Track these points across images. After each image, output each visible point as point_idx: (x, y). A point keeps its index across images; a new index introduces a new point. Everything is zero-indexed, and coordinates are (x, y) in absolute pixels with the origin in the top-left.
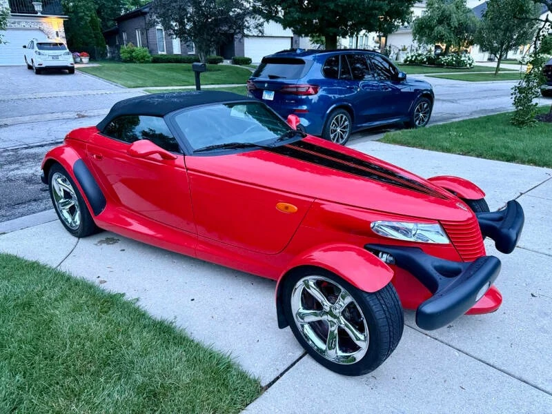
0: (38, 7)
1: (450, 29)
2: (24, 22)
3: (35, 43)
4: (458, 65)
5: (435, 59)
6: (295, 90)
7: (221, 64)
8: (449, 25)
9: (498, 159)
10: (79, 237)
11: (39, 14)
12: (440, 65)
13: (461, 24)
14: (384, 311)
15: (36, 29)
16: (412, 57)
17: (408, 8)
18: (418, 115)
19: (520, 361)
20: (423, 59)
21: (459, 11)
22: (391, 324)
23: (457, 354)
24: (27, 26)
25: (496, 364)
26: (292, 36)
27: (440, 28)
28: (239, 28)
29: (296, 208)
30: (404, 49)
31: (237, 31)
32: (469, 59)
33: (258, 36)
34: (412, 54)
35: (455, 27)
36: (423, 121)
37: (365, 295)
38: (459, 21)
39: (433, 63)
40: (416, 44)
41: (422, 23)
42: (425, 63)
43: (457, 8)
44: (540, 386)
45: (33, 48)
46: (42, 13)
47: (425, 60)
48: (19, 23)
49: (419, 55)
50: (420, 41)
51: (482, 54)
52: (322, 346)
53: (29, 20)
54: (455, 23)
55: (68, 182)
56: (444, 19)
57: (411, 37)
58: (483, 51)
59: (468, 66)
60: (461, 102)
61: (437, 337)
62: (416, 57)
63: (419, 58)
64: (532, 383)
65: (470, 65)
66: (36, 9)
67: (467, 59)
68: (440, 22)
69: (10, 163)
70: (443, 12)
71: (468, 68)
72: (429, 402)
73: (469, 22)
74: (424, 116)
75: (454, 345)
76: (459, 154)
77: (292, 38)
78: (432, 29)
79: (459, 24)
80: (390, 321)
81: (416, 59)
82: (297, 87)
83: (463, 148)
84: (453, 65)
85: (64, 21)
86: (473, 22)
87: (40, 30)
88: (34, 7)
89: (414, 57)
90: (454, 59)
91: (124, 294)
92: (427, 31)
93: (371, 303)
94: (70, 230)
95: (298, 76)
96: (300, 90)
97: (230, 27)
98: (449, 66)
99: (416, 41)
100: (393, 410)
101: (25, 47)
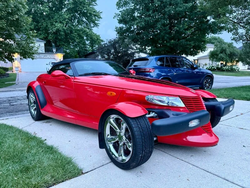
0: (54, 50)
1: (226, 55)
2: (48, 56)
3: (51, 62)
4: (232, 70)
5: (221, 68)
6: (144, 70)
8: (225, 53)
9: (243, 100)
10: (36, 120)
11: (55, 53)
12: (223, 71)
13: (231, 53)
14: (139, 128)
15: (52, 58)
16: (209, 67)
17: (203, 45)
18: (206, 85)
19: (227, 171)
20: (215, 68)
21: (230, 47)
22: (143, 135)
23: (191, 166)
24: (49, 57)
25: (212, 172)
27: (221, 54)
28: (132, 57)
29: (115, 94)
30: (206, 65)
31: (131, 58)
32: (237, 68)
34: (210, 66)
35: (229, 54)
36: (209, 88)
37: (129, 119)
38: (230, 52)
39: (220, 70)
40: (211, 62)
41: (213, 53)
42: (216, 70)
43: (229, 46)
44: (235, 182)
45: (50, 64)
46: (55, 52)
47: (216, 68)
48: (46, 56)
49: (213, 67)
50: (212, 61)
51: (244, 66)
52: (117, 155)
53: (51, 55)
54: (228, 52)
55: (34, 96)
56: (223, 51)
57: (209, 59)
58: (245, 65)
59: (237, 71)
60: (231, 83)
61: (183, 159)
62: (211, 67)
63: (213, 68)
64: (231, 181)
65: (238, 70)
66: (53, 51)
67: (236, 68)
68: (221, 52)
69: (25, 99)
70: (222, 48)
71: (237, 72)
72: (166, 184)
73: (235, 52)
74: (209, 86)
75: (191, 163)
76: (223, 98)
78: (217, 55)
79: (230, 53)
80: (142, 134)
81: (211, 68)
82: (145, 69)
83: (225, 96)
84: (229, 70)
85: (64, 55)
86: (237, 52)
87: (54, 58)
88: (53, 50)
89: (210, 67)
90: (230, 68)
91: (41, 138)
92: (215, 56)
93: (132, 123)
94: (33, 118)
95: (145, 65)
96: (146, 70)
97: (128, 57)
98: (227, 71)
99: (210, 61)
100: (144, 186)
101: (47, 64)
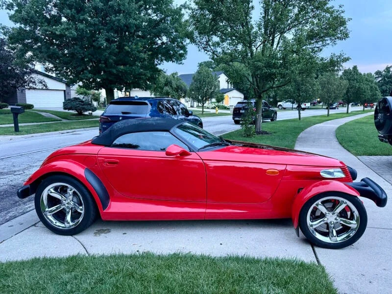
1: (172, 89)
7: (6, 109)
8: (171, 86)
13: (177, 86)
26: (65, 89)
27: (167, 88)
29: (278, 171)
33: (42, 89)
35: (175, 88)
54: (174, 85)
56: (168, 83)
68: (166, 85)
70: (167, 79)
77: (64, 91)
